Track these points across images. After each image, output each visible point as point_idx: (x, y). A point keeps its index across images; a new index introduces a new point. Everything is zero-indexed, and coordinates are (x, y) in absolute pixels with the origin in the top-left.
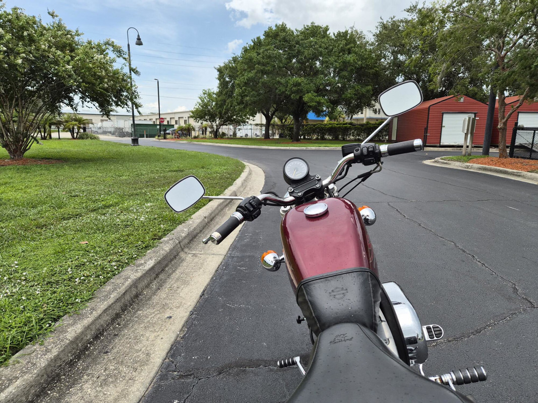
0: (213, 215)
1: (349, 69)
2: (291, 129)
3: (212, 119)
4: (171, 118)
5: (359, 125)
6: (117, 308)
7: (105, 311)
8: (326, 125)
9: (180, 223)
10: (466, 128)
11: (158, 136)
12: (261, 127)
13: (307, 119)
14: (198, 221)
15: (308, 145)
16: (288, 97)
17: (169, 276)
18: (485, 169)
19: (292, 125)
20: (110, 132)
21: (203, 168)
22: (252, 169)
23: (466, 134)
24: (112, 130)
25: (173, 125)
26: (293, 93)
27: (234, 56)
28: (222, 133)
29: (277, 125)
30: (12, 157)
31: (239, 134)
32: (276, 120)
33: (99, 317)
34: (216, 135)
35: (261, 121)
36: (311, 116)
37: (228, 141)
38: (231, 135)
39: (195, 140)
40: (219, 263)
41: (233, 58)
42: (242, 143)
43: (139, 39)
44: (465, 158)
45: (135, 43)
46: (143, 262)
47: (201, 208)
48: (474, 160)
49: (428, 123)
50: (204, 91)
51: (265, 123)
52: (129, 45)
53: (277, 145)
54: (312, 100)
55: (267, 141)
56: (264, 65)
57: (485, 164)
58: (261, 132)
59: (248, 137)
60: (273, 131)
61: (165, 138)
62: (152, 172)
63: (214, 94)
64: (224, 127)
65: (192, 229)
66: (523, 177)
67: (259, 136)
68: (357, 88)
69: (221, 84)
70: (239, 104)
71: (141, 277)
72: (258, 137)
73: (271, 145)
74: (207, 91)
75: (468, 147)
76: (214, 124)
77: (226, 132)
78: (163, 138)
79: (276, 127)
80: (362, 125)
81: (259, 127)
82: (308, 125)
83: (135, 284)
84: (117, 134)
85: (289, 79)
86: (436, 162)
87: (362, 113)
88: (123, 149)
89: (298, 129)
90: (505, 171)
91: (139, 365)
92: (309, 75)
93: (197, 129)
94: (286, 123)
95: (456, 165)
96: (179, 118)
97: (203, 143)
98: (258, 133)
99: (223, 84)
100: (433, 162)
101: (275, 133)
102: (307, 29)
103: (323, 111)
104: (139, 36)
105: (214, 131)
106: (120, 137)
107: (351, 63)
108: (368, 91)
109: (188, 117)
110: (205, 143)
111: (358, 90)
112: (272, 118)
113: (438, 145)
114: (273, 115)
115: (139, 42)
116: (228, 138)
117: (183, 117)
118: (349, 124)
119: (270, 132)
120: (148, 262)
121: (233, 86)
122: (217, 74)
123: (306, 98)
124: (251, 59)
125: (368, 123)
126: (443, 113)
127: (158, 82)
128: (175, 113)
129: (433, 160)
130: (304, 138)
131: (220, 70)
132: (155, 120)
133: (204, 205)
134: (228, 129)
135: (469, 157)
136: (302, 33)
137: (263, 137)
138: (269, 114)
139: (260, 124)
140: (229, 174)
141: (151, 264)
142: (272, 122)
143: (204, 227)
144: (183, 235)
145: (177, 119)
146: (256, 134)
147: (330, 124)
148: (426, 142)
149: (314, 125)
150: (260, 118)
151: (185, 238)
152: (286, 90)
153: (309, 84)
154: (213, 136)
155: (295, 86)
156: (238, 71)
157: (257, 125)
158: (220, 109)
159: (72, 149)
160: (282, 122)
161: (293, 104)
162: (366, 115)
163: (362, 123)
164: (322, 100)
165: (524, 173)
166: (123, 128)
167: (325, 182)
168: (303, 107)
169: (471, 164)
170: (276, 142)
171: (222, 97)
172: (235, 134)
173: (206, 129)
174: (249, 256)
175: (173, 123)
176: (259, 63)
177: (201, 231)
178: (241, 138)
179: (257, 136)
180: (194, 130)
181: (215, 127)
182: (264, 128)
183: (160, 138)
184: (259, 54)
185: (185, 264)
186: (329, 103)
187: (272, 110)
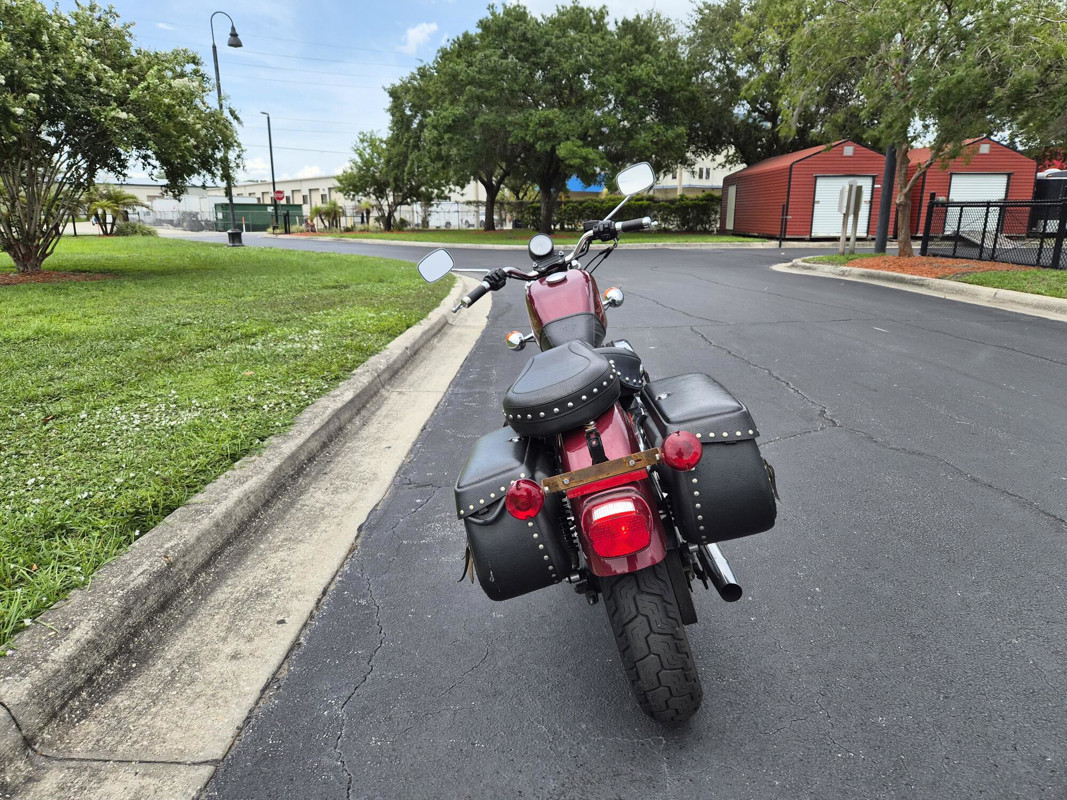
0: (417, 347)
1: (640, 93)
2: (536, 211)
3: (380, 193)
4: (293, 191)
5: (666, 201)
6: (324, 437)
7: (313, 435)
8: (603, 202)
9: (373, 354)
10: (845, 204)
11: (274, 228)
12: (478, 206)
13: (566, 191)
14: (399, 352)
15: (568, 240)
16: (529, 148)
17: (373, 413)
18: (871, 276)
19: (538, 202)
20: (171, 222)
21: (381, 281)
22: (467, 284)
23: (846, 216)
24: (175, 217)
25: (300, 206)
26: (539, 139)
27: (421, 65)
28: (401, 219)
29: (509, 203)
30: (21, 269)
31: (435, 222)
32: (506, 193)
33: (308, 440)
34: (389, 224)
35: (477, 196)
36: (574, 184)
37: (414, 236)
38: (417, 225)
39: (347, 234)
40: (438, 400)
41: (419, 69)
42: (442, 238)
43: (234, 35)
44: (842, 258)
45: (227, 44)
46: (338, 393)
47: (396, 336)
48: (857, 260)
49: (788, 195)
50: (361, 137)
51: (485, 200)
52: (214, 47)
53: (509, 241)
54: (573, 155)
55: (490, 234)
56: (481, 87)
57: (872, 267)
58: (478, 218)
59: (452, 228)
60: (501, 215)
61: (287, 232)
62: (294, 289)
63: (382, 141)
64: (404, 208)
65: (391, 361)
66: (928, 286)
67: (473, 226)
68: (656, 130)
69: (395, 123)
70: (433, 161)
71: (341, 408)
72: (471, 228)
73: (500, 241)
74: (368, 135)
75: (848, 239)
76: (384, 203)
77: (407, 217)
78: (283, 230)
79: (506, 206)
80: (672, 202)
81: (472, 208)
82: (568, 202)
83: (337, 414)
84: (185, 224)
85: (531, 114)
86: (793, 266)
87: (674, 177)
88: (215, 252)
89: (550, 212)
90: (901, 278)
91: (367, 480)
92: (568, 104)
93: (349, 212)
94: (526, 199)
95: (826, 271)
96: (310, 190)
97: (365, 241)
98: (472, 220)
99: (401, 123)
100: (789, 267)
101: (505, 220)
102: (563, 14)
103: (594, 175)
104: (233, 28)
105: (383, 216)
106: (192, 230)
107: (644, 80)
108: (679, 136)
109: (330, 189)
110: (369, 241)
111: (658, 133)
112: (498, 188)
113: (808, 237)
114: (500, 182)
115: (235, 42)
116: (413, 231)
117: (318, 189)
118: (648, 200)
119: (496, 217)
120: (345, 393)
121: (422, 126)
122: (388, 101)
123: (562, 151)
124: (454, 76)
125: (682, 197)
126: (816, 177)
127: (268, 118)
128: (301, 181)
129: (790, 264)
130: (562, 228)
131: (393, 94)
132: (260, 196)
133: (401, 333)
134: (411, 212)
135: (849, 256)
136: (553, 22)
137: (483, 228)
138: (491, 180)
139: (474, 202)
140: (430, 290)
141: (349, 396)
142: (498, 197)
143: (406, 362)
144: (382, 367)
145: (307, 193)
146: (467, 222)
147: (610, 200)
148: (785, 232)
149: (581, 203)
150: (476, 190)
151: (384, 371)
152: (526, 135)
153: (569, 122)
154: (382, 227)
155: (543, 126)
156: (430, 97)
157: (469, 203)
158: (396, 172)
159: (116, 254)
160: (518, 198)
161: (538, 159)
162: (680, 181)
163: (671, 196)
164: (592, 154)
165: (930, 280)
166: (197, 213)
167: (567, 259)
168: (558, 167)
169: (848, 268)
170: (508, 236)
171: (400, 148)
172: (425, 222)
173: (368, 212)
174: (479, 393)
175: (298, 200)
176: (472, 82)
177: (403, 366)
178: (438, 230)
179: (470, 226)
180: (344, 214)
181: (386, 208)
182: (483, 209)
183: (278, 231)
184: (470, 64)
185: (390, 402)
186: (605, 160)
187: (498, 172)
